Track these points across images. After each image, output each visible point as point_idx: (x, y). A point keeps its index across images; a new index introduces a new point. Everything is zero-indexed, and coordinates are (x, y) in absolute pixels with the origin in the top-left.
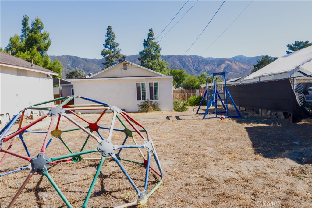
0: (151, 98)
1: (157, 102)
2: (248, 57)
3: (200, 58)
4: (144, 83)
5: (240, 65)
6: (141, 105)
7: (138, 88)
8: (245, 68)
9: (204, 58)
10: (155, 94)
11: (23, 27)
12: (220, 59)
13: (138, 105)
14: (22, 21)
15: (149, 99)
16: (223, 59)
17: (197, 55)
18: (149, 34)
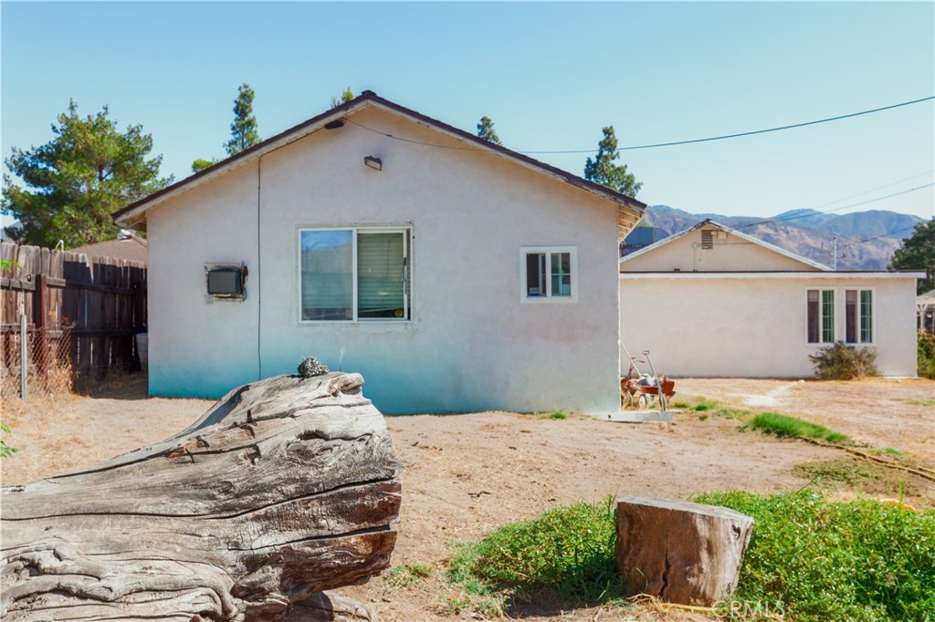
0: (851, 337)
1: (870, 351)
2: (827, 215)
3: (677, 214)
4: (830, 292)
5: (802, 239)
6: (820, 355)
7: (812, 307)
8: (820, 247)
9: (691, 215)
10: (863, 326)
11: (236, 120)
12: (740, 218)
13: (810, 356)
14: (236, 102)
15: (844, 339)
16: (748, 218)
17: (669, 206)
18: (604, 141)
